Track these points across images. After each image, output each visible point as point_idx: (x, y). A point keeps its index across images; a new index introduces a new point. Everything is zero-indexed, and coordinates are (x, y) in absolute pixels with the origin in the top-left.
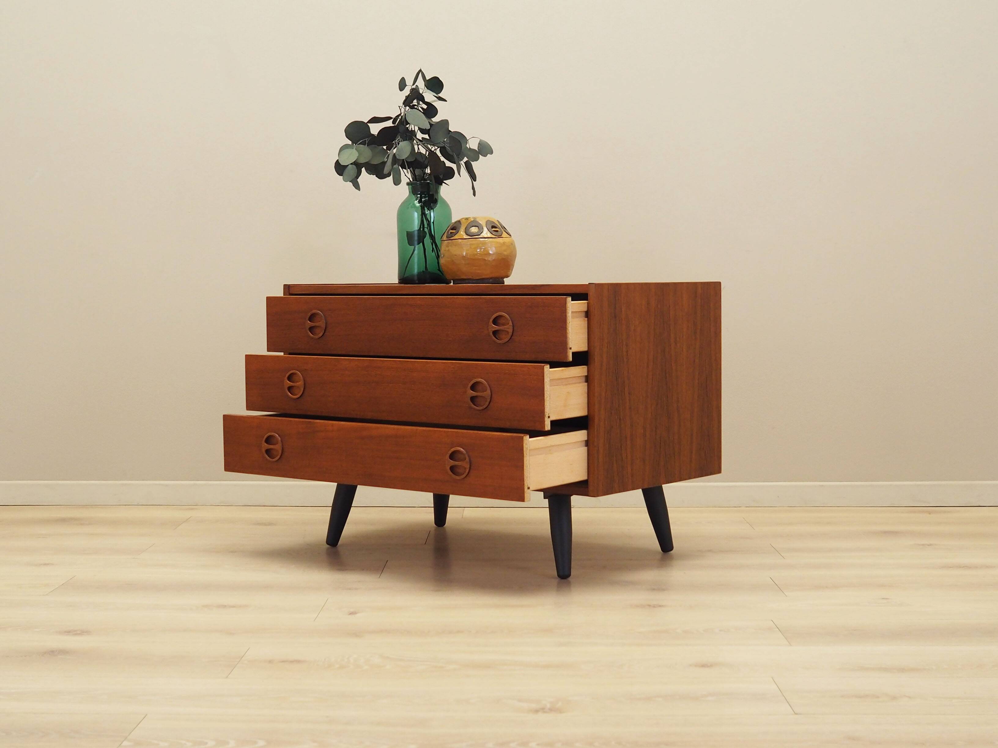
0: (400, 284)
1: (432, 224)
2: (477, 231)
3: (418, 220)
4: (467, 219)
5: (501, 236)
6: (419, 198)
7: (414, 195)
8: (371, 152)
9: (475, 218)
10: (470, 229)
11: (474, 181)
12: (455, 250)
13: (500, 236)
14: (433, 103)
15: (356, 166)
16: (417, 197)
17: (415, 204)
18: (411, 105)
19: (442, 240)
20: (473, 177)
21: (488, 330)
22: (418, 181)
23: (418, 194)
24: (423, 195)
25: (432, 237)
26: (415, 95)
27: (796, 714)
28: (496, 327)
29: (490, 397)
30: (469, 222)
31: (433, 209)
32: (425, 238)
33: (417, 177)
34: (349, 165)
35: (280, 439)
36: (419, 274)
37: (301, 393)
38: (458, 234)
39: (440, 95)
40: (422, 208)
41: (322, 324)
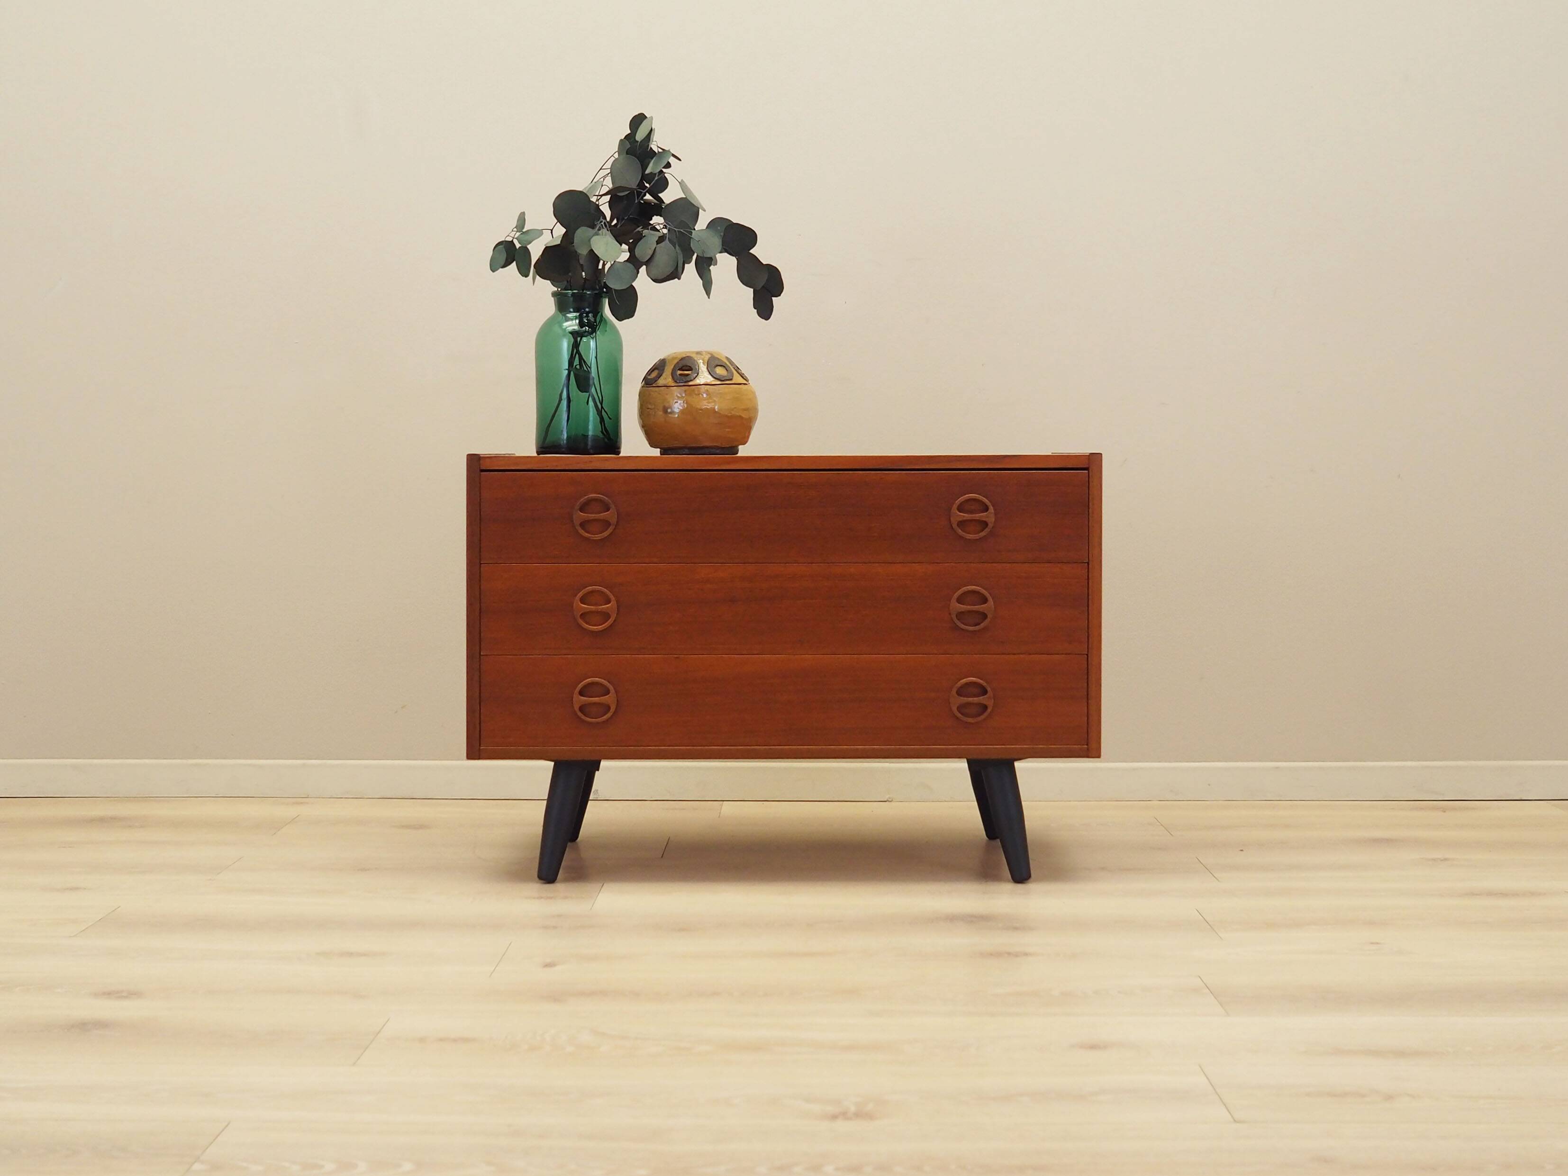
27: (1236, 1122)
28: (963, 516)
29: (992, 611)
35: (611, 687)
37: (610, 622)
41: (610, 516)
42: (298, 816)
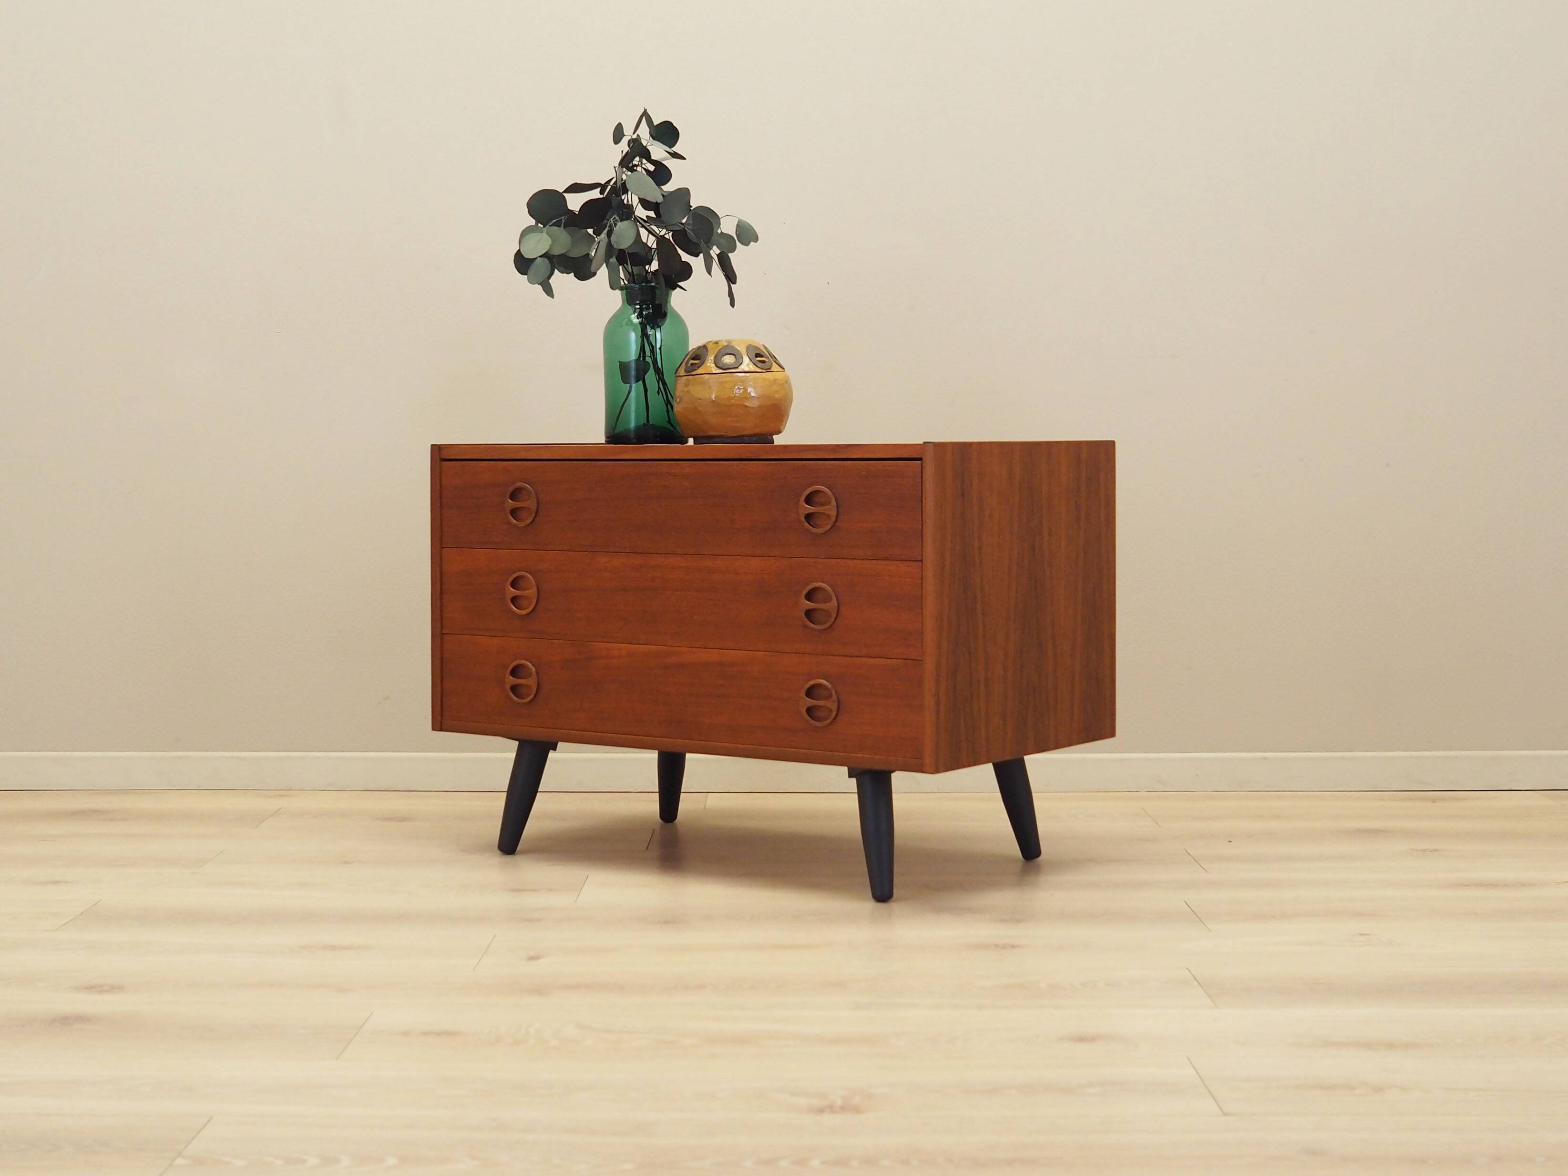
0: (608, 444)
1: (658, 350)
2: (732, 362)
3: (637, 345)
4: (716, 343)
5: (770, 369)
6: (639, 310)
7: (630, 305)
8: (570, 238)
9: (729, 342)
10: (722, 359)
11: (733, 283)
12: (698, 391)
13: (768, 370)
14: (663, 162)
15: (548, 259)
16: (635, 309)
17: (632, 319)
18: (630, 165)
19: (677, 375)
20: (731, 277)
21: (798, 512)
22: (636, 284)
23: (637, 304)
24: (644, 306)
25: (659, 372)
26: (638, 149)
27: (1225, 1114)
28: (810, 509)
29: (836, 610)
30: (720, 348)
31: (659, 327)
32: (646, 373)
33: (636, 277)
34: (537, 258)
35: (534, 669)
36: (638, 428)
37: (532, 606)
38: (703, 366)
39: (675, 149)
40: (643, 326)
41: (531, 504)
42: (281, 808)
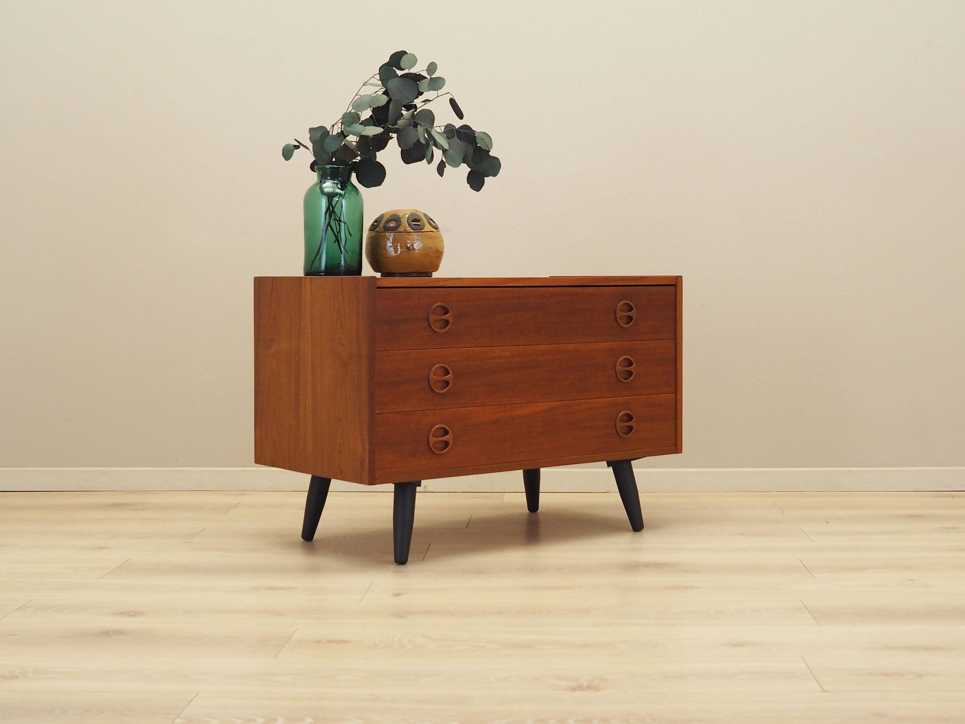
27: (824, 691)
28: (622, 314)
42: (240, 503)
